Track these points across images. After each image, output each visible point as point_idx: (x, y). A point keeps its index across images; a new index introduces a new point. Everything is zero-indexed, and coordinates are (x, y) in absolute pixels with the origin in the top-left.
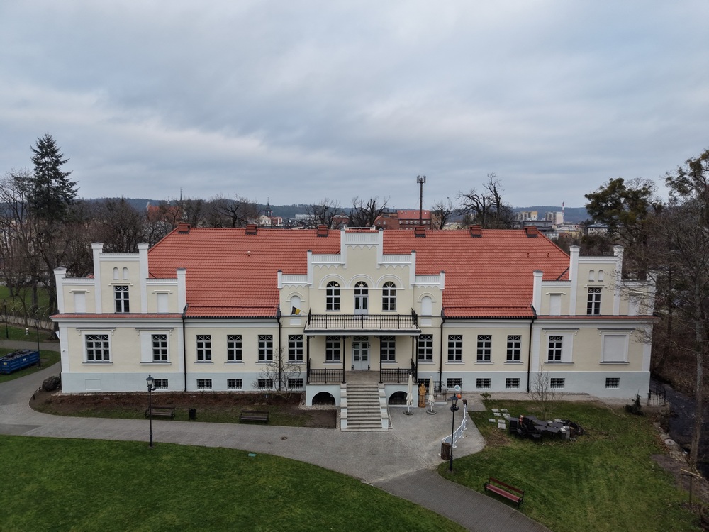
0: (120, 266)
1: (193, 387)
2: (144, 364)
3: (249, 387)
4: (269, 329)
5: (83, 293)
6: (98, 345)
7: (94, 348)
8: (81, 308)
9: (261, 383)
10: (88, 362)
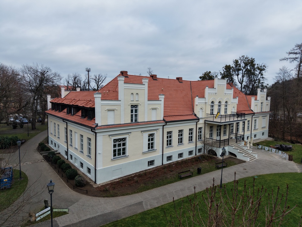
0: (135, 93)
1: (166, 162)
2: (144, 153)
3: (186, 156)
4: (192, 125)
5: (113, 110)
6: (119, 145)
7: (117, 148)
8: (111, 121)
9: (190, 153)
10: (114, 158)
